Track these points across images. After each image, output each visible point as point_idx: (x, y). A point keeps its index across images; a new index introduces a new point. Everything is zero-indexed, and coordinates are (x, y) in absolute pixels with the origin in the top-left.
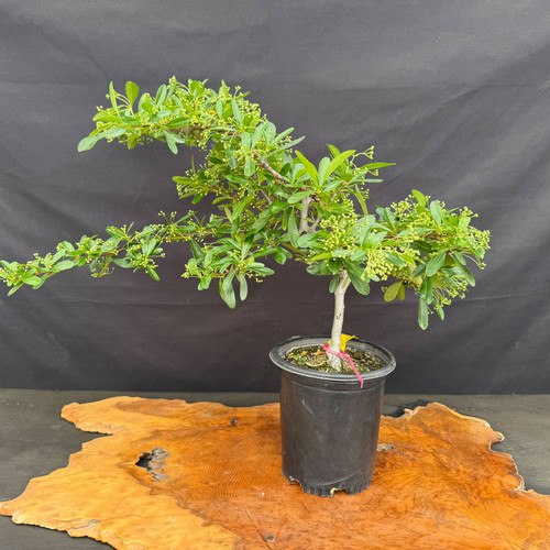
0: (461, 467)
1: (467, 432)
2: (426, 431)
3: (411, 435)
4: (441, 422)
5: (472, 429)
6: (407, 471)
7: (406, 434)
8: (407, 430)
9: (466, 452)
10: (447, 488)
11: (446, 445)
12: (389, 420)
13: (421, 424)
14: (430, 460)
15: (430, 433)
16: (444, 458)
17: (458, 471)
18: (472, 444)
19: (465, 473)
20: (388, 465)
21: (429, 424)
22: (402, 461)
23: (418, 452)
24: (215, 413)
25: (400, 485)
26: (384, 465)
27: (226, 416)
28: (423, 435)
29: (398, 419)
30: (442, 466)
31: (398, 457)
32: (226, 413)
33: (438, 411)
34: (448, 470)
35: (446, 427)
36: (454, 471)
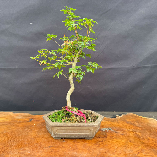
0: (149, 138)
1: (148, 123)
2: (128, 123)
3: (121, 125)
4: (134, 120)
5: (150, 122)
6: (119, 140)
7: (118, 124)
8: (118, 122)
9: (150, 131)
10: (144, 148)
11: (139, 128)
12: (109, 119)
13: (125, 120)
14: (132, 134)
15: (130, 124)
16: (139, 134)
17: (149, 140)
18: (152, 128)
19: (152, 140)
20: (108, 137)
21: (129, 120)
22: (116, 135)
23: (125, 131)
24: (24, 116)
25: (116, 147)
26: (106, 137)
27: (29, 117)
28: (126, 124)
29: (113, 119)
30: (139, 137)
31: (114, 133)
32: (29, 116)
33: (132, 116)
34: (143, 139)
35: (137, 121)
36: (146, 140)
